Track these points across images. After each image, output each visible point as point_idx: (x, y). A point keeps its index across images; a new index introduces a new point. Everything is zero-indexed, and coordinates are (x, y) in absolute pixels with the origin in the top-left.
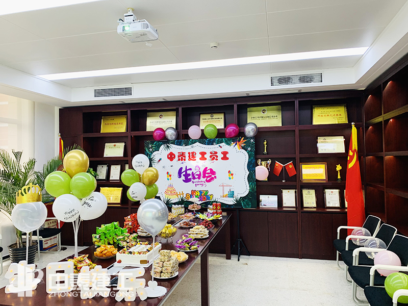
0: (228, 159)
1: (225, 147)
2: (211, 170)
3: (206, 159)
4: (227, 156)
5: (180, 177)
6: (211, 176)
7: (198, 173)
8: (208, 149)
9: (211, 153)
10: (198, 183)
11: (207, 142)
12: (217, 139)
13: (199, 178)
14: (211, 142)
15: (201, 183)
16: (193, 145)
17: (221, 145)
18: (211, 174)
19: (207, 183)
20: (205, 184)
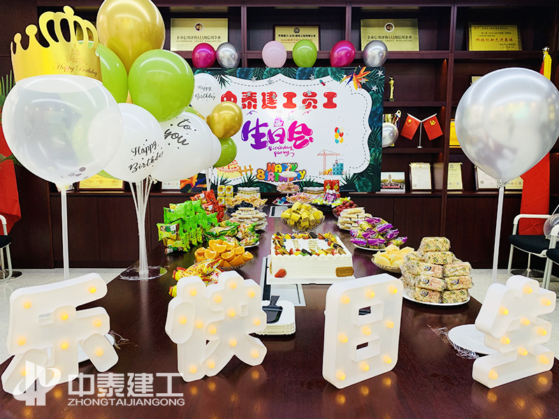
0: (335, 106)
1: (330, 83)
2: (304, 126)
3: (295, 106)
4: (335, 100)
5: (246, 138)
6: (303, 137)
7: (280, 132)
8: (300, 87)
9: (305, 95)
10: (280, 151)
11: (297, 73)
12: (318, 69)
13: (281, 141)
14: (305, 75)
15: (285, 150)
16: (272, 78)
17: (324, 79)
18: (302, 134)
19: (295, 151)
20: (292, 151)
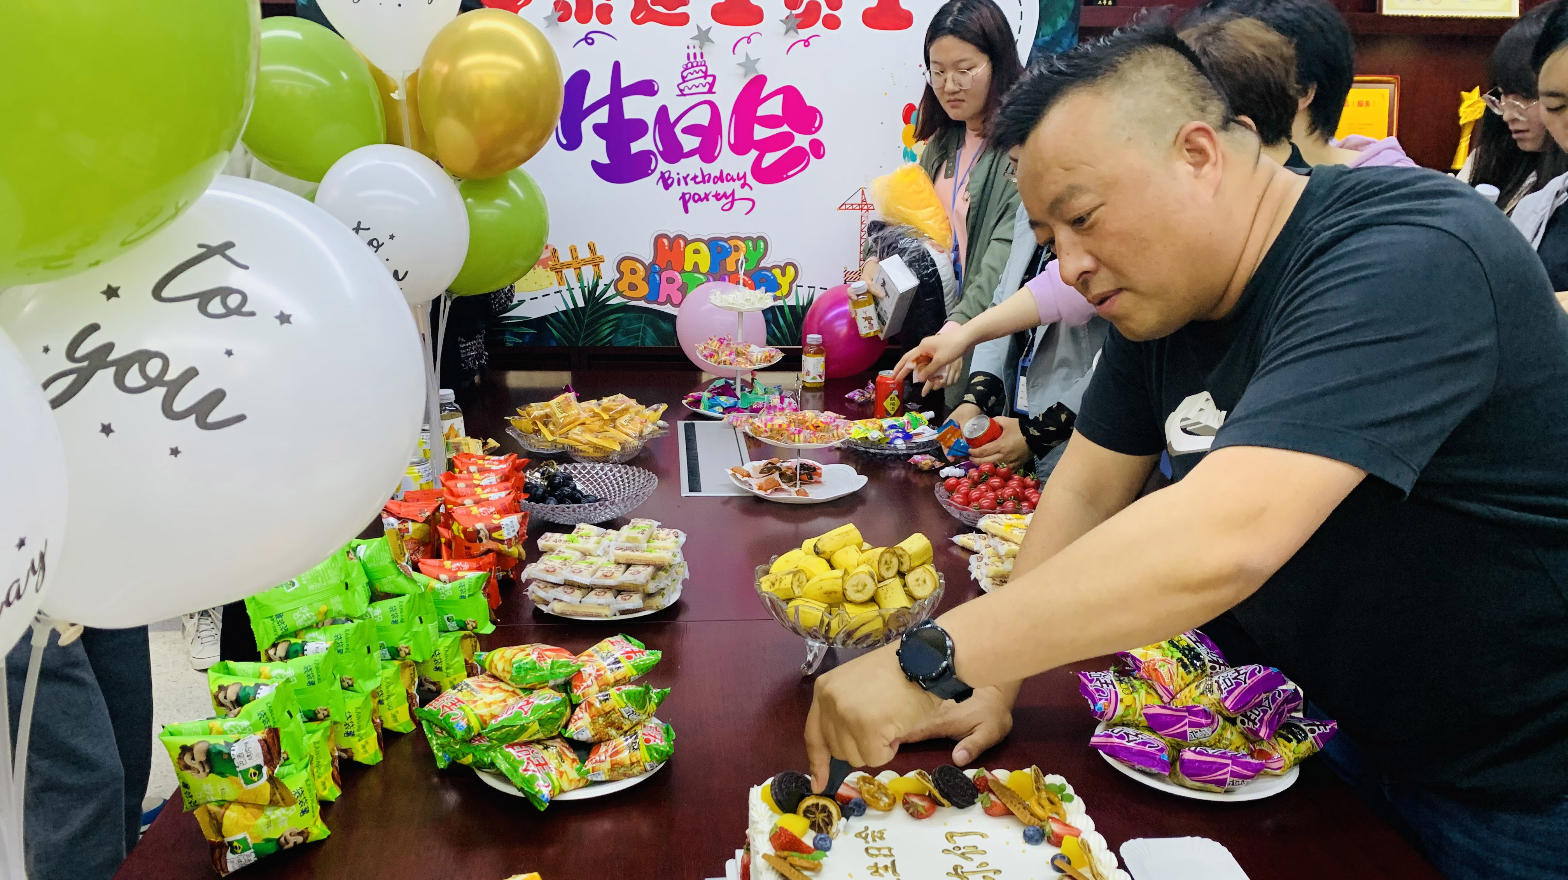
0: (906, 19)
2: (790, 94)
3: (757, 15)
5: (573, 141)
6: (787, 139)
7: (702, 117)
10: (702, 189)
13: (707, 153)
15: (721, 188)
18: (785, 128)
19: (759, 190)
20: (746, 192)
